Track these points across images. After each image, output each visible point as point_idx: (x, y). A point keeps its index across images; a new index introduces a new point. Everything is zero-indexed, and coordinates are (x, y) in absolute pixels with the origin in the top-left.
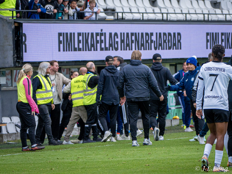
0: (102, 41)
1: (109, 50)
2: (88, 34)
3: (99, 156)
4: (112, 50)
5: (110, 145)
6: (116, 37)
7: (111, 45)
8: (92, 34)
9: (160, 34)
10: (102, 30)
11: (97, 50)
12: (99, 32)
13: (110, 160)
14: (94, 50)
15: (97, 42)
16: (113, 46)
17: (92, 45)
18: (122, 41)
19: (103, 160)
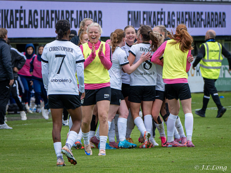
0: (21, 19)
1: (29, 27)
2: (8, 10)
3: (17, 135)
4: (32, 27)
5: (29, 124)
6: (36, 14)
7: (30, 23)
8: (12, 11)
9: (81, 12)
10: (21, 7)
11: (16, 27)
12: (19, 8)
13: (29, 139)
14: (13, 27)
15: (17, 19)
16: (33, 24)
17: (12, 23)
18: (42, 19)
19: (21, 139)
